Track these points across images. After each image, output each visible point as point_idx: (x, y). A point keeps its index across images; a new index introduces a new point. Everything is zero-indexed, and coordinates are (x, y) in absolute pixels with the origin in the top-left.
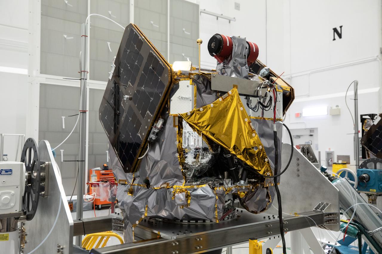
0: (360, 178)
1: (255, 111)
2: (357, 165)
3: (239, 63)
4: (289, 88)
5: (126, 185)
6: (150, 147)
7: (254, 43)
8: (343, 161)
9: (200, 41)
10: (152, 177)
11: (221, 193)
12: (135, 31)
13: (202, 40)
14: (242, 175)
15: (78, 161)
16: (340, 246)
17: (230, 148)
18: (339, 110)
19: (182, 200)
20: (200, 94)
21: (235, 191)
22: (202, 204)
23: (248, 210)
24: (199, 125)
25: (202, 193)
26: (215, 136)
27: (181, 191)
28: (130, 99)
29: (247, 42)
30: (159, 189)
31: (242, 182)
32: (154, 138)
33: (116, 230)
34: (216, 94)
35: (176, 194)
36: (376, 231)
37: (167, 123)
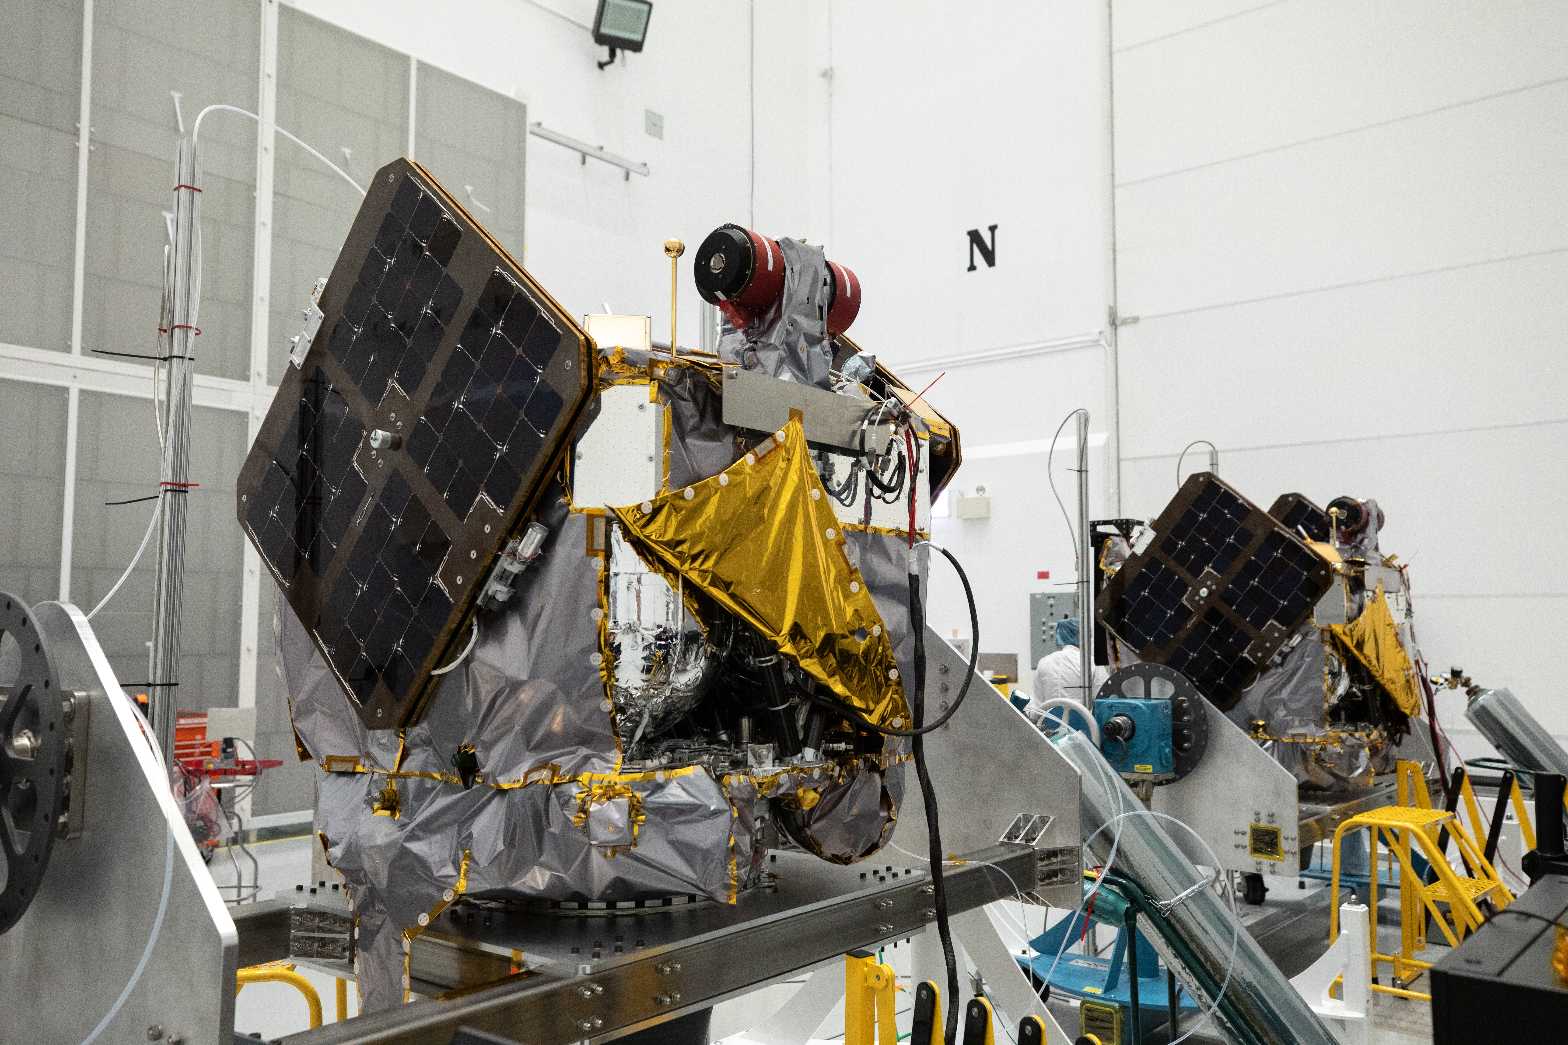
0: (1107, 729)
1: (845, 502)
2: (1084, 687)
3: (805, 334)
4: (947, 426)
5: (358, 776)
6: (482, 628)
7: (844, 268)
8: (995, 673)
9: (678, 246)
10: (489, 747)
11: (745, 796)
12: (423, 187)
13: (683, 242)
14: (807, 727)
15: (149, 685)
16: (1037, 958)
17: (778, 634)
18: (987, 502)
19: (615, 826)
20: (682, 439)
21: (788, 785)
22: (680, 837)
23: (819, 854)
24: (679, 549)
25: (685, 798)
26: (732, 588)
27: (610, 793)
28: (396, 445)
29: (828, 265)
30: (520, 788)
31: (809, 753)
32: (501, 597)
33: (303, 954)
34: (735, 439)
35: (593, 804)
36: (1181, 899)
37: (559, 541)
